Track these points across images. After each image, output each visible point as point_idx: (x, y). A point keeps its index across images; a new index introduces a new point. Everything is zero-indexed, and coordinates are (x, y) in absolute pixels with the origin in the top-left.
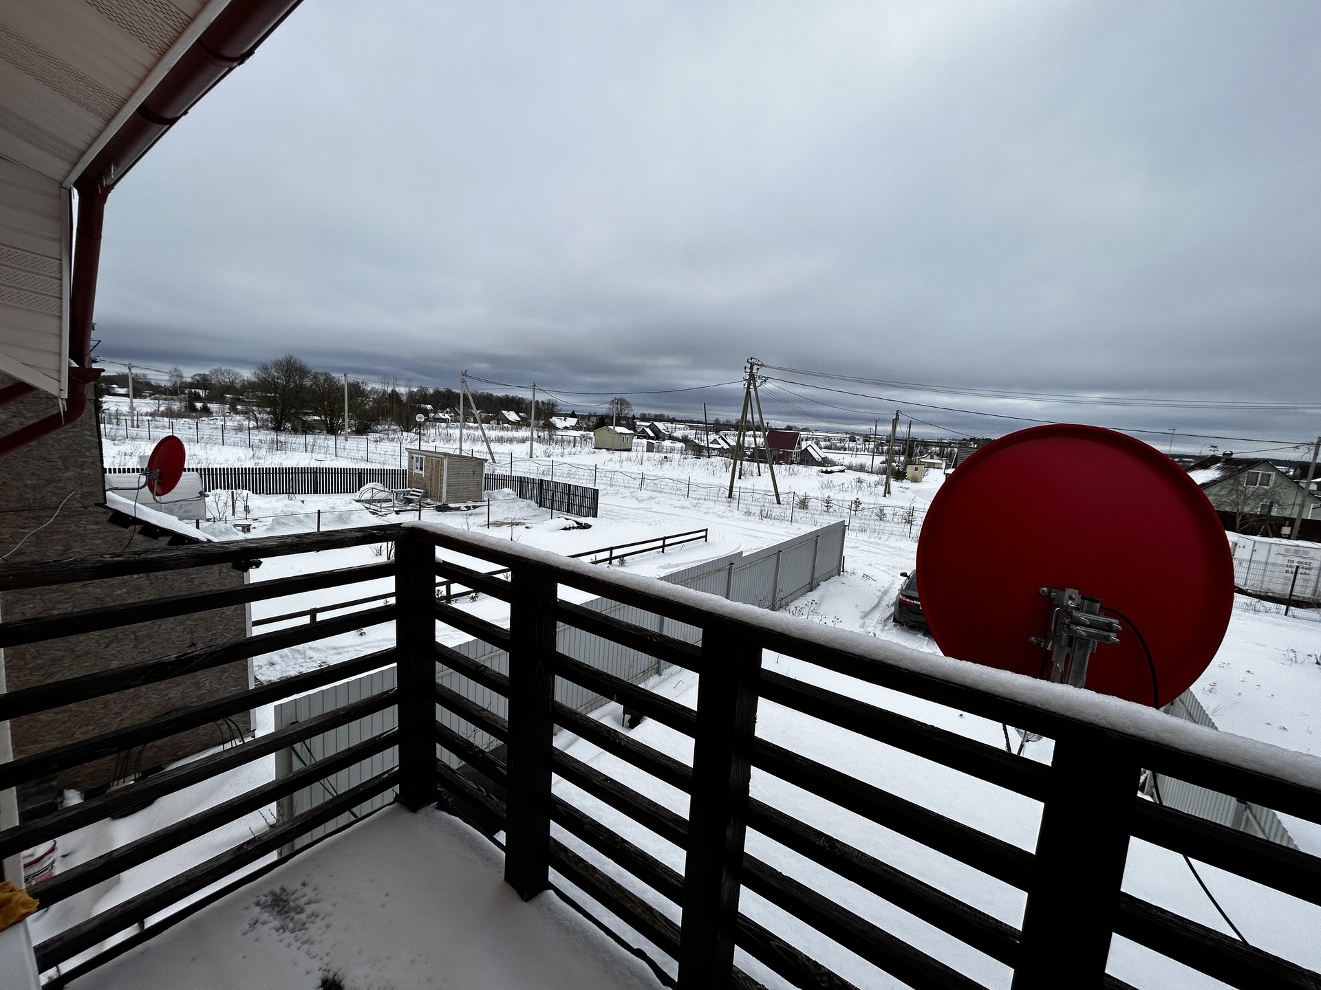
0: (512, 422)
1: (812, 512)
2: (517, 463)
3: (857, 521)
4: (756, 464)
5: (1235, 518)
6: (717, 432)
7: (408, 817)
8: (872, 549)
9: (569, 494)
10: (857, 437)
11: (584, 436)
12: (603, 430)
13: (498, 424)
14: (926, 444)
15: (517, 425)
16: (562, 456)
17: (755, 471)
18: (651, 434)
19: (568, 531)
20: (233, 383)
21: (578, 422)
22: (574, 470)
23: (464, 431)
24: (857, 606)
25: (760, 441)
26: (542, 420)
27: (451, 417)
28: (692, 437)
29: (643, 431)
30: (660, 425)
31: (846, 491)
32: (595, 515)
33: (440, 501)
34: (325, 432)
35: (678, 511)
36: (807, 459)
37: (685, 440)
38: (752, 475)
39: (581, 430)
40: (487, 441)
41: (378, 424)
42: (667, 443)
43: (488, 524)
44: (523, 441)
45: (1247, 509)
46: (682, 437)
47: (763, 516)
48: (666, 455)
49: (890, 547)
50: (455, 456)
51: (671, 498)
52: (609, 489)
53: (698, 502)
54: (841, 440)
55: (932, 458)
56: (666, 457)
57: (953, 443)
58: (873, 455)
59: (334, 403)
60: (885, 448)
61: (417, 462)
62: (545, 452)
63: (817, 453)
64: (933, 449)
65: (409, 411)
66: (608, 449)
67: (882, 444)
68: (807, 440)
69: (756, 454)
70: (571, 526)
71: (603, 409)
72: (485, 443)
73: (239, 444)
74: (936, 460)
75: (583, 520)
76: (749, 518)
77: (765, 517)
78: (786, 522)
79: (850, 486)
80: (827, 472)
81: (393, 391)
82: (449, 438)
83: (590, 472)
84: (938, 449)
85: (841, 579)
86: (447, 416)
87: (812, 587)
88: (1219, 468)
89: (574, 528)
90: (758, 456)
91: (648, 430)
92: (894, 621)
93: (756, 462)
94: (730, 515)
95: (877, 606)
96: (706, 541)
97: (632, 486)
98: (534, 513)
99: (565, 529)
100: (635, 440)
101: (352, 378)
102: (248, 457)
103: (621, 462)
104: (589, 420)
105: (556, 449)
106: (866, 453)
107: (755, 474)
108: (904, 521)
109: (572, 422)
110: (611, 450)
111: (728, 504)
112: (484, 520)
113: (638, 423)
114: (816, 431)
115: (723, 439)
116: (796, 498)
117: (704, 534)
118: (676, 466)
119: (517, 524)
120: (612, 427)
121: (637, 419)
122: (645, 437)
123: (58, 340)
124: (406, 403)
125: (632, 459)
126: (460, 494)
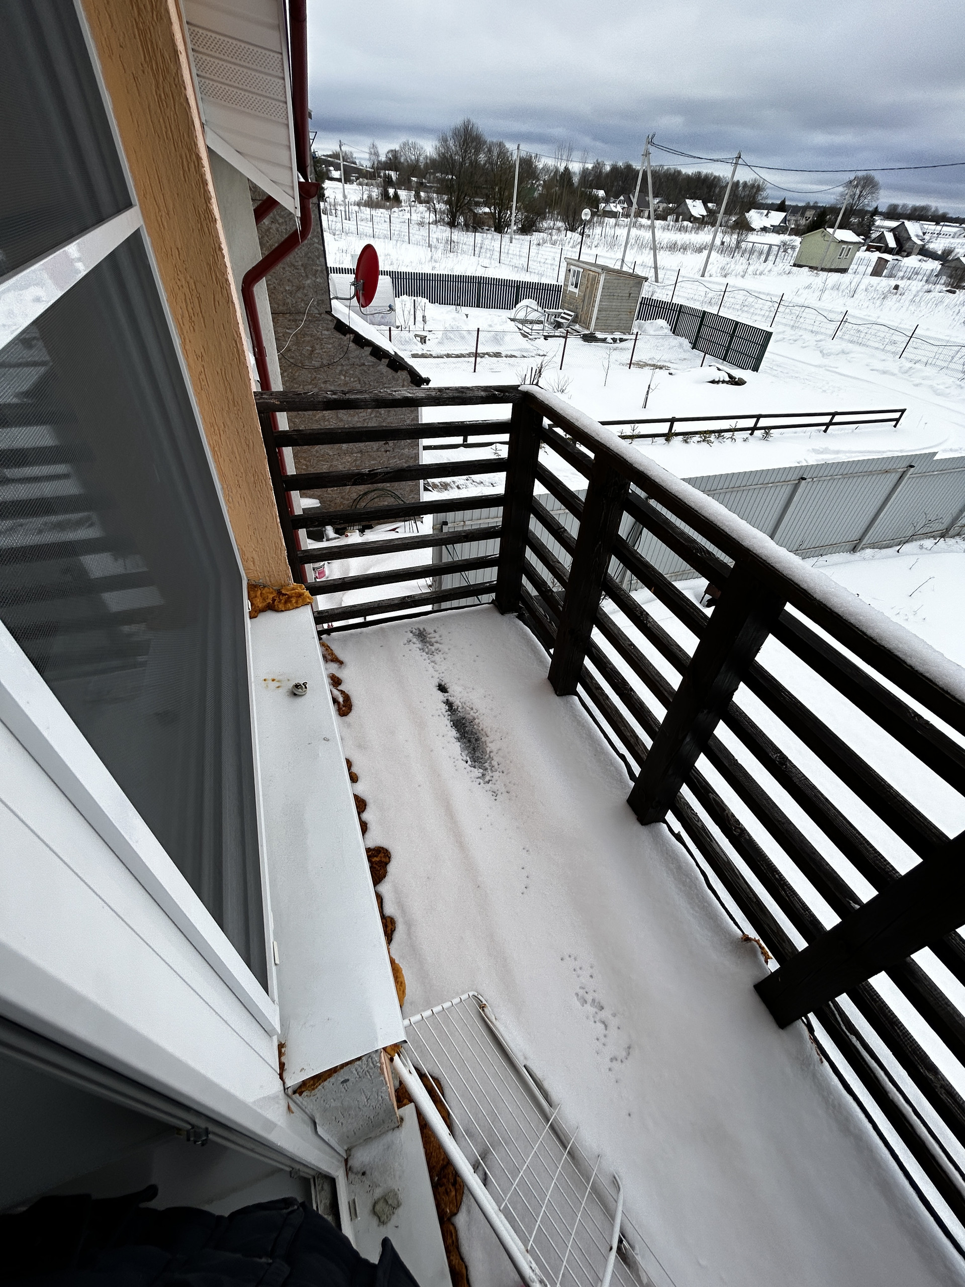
0: (695, 217)
2: (683, 284)
7: (497, 615)
9: (733, 336)
11: (785, 244)
12: (816, 235)
13: (677, 220)
15: (701, 223)
16: (743, 277)
18: (892, 244)
19: (715, 385)
20: (417, 161)
21: (785, 219)
22: (750, 300)
23: (634, 231)
26: (736, 214)
27: (623, 208)
28: (960, 249)
29: (882, 238)
30: (913, 228)
32: (756, 369)
33: (588, 329)
34: (493, 229)
35: (873, 377)
37: (944, 255)
39: (785, 233)
40: (655, 248)
41: (544, 218)
42: (911, 261)
43: (630, 364)
44: (700, 249)
46: (943, 251)
48: (899, 283)
50: (613, 271)
51: (873, 356)
52: (789, 331)
53: (914, 366)
56: (896, 287)
59: (504, 189)
61: (574, 276)
62: (722, 268)
65: (578, 200)
66: (811, 267)
70: (722, 380)
72: (652, 252)
73: (421, 244)
75: (738, 373)
81: (566, 169)
82: (613, 243)
83: (770, 304)
86: (619, 209)
89: (723, 382)
91: (889, 236)
94: (957, 392)
96: (895, 426)
97: (823, 330)
98: (683, 355)
99: (713, 382)
100: (860, 254)
101: (527, 149)
102: (427, 260)
103: (824, 290)
104: (803, 215)
105: (738, 263)
109: (776, 218)
110: (816, 269)
112: (626, 357)
113: (877, 223)
117: (896, 416)
118: (907, 303)
119: (661, 368)
120: (830, 230)
121: (881, 214)
122: (878, 249)
123: (288, 152)
124: (577, 188)
125: (841, 287)
126: (610, 321)
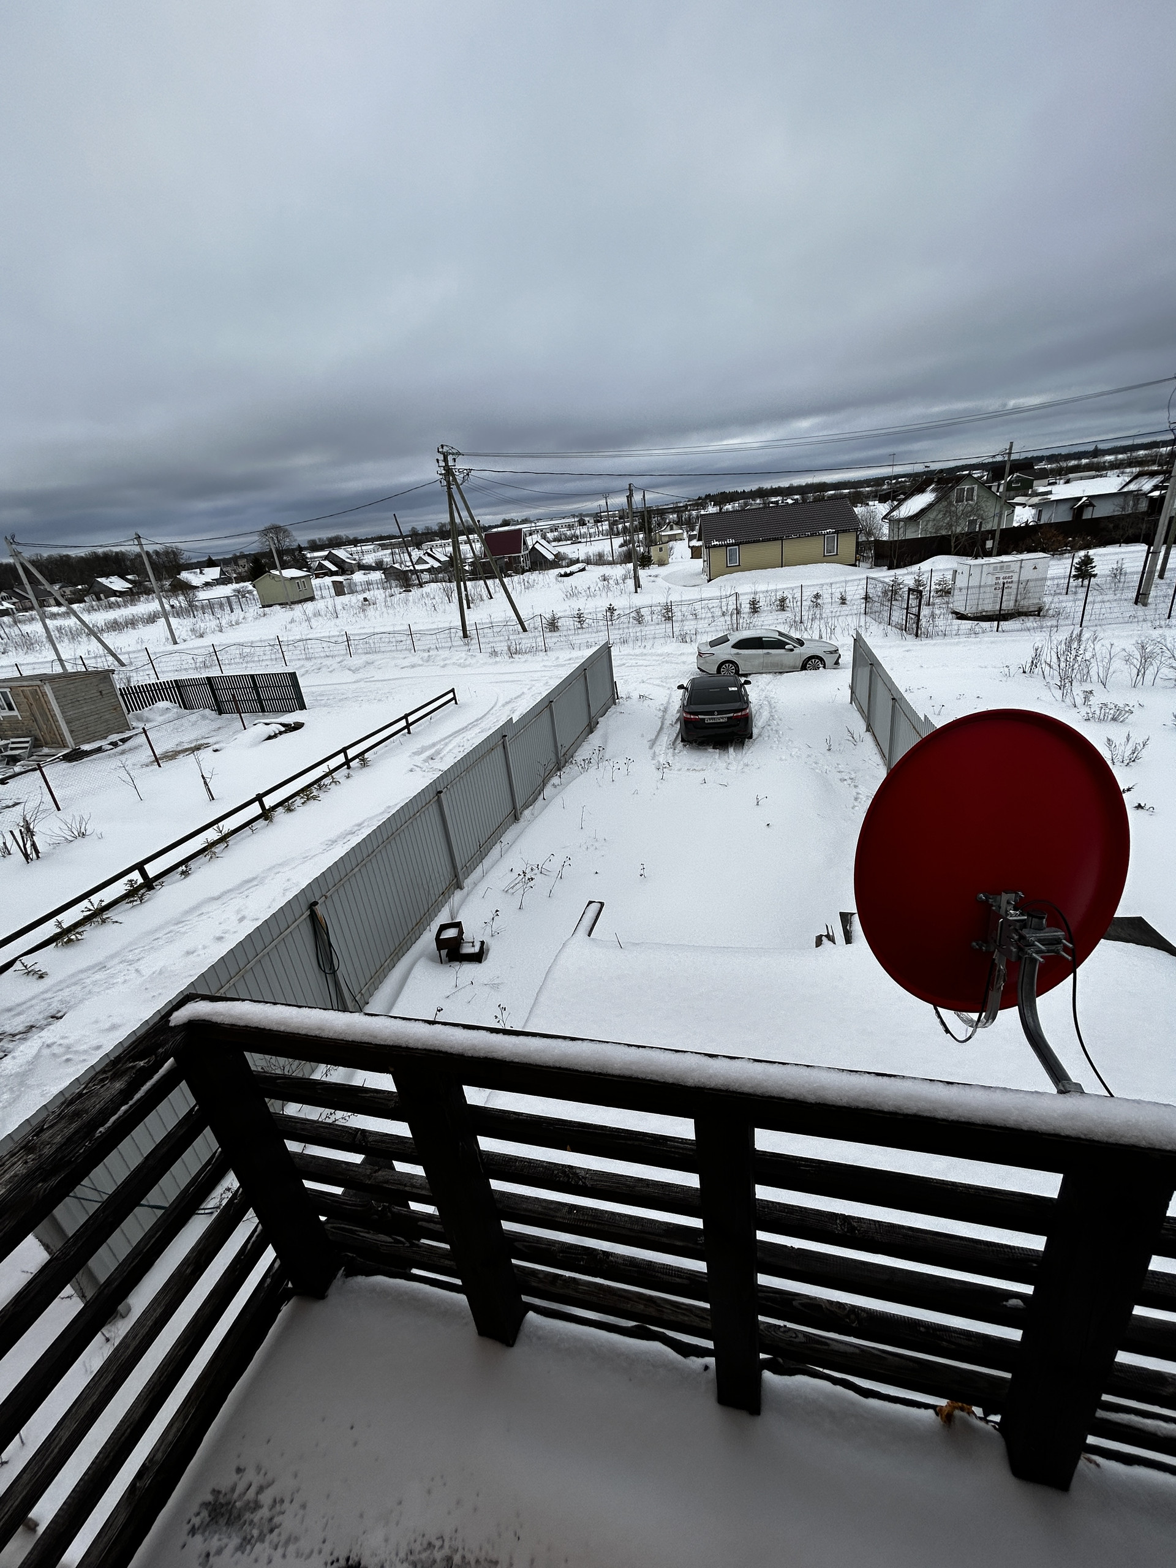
0: (120, 592)
1: (565, 633)
2: (159, 659)
3: (616, 632)
4: (482, 582)
5: (950, 541)
6: (418, 546)
8: (640, 662)
9: (255, 687)
10: (587, 519)
11: (239, 591)
12: (264, 578)
13: (99, 599)
14: (662, 512)
15: (131, 595)
16: (221, 631)
17: (485, 593)
18: (334, 568)
19: (274, 740)
21: (222, 572)
22: (246, 650)
23: (49, 623)
24: (643, 736)
25: (478, 546)
26: (167, 580)
27: (14, 604)
28: (387, 559)
29: (321, 566)
30: (341, 553)
31: (595, 596)
32: (303, 707)
33: (65, 746)
35: (408, 673)
36: (539, 563)
37: (379, 566)
38: (482, 600)
39: (232, 583)
40: (93, 632)
42: (358, 577)
43: (157, 760)
44: (152, 619)
45: (959, 530)
46: (376, 564)
47: (513, 653)
48: (365, 595)
49: (658, 655)
50: (56, 676)
51: (394, 658)
52: (308, 664)
53: (430, 654)
54: (570, 527)
55: (672, 529)
56: (365, 599)
57: (690, 505)
58: (611, 538)
60: (620, 526)
62: (193, 630)
63: (548, 551)
64: (671, 516)
66: (280, 604)
67: (615, 523)
68: (531, 534)
69: (480, 568)
70: (277, 732)
71: (252, 544)
72: (92, 637)
74: (677, 531)
75: (290, 718)
76: (498, 659)
77: (516, 653)
78: (541, 653)
79: (597, 589)
80: (566, 575)
82: (28, 643)
83: (271, 647)
84: (675, 516)
85: (618, 708)
86: (6, 605)
87: (591, 728)
88: (933, 490)
89: (281, 733)
90: (483, 571)
91: (327, 563)
92: (682, 741)
93: (481, 579)
94: (473, 661)
95: (661, 728)
96: (456, 704)
97: (336, 653)
98: (215, 725)
99: (270, 738)
100: (315, 582)
103: (308, 620)
104: (237, 565)
105: (207, 622)
106: (601, 537)
107: (485, 597)
108: (663, 619)
109: (213, 573)
110: (287, 604)
111: (466, 648)
112: (146, 755)
113: (309, 555)
114: (539, 520)
115: (429, 555)
116: (544, 620)
117: (451, 697)
118: (384, 609)
119: (199, 749)
120: (276, 572)
121: (306, 549)
122: (325, 574)
125: (322, 613)
126: (93, 728)
